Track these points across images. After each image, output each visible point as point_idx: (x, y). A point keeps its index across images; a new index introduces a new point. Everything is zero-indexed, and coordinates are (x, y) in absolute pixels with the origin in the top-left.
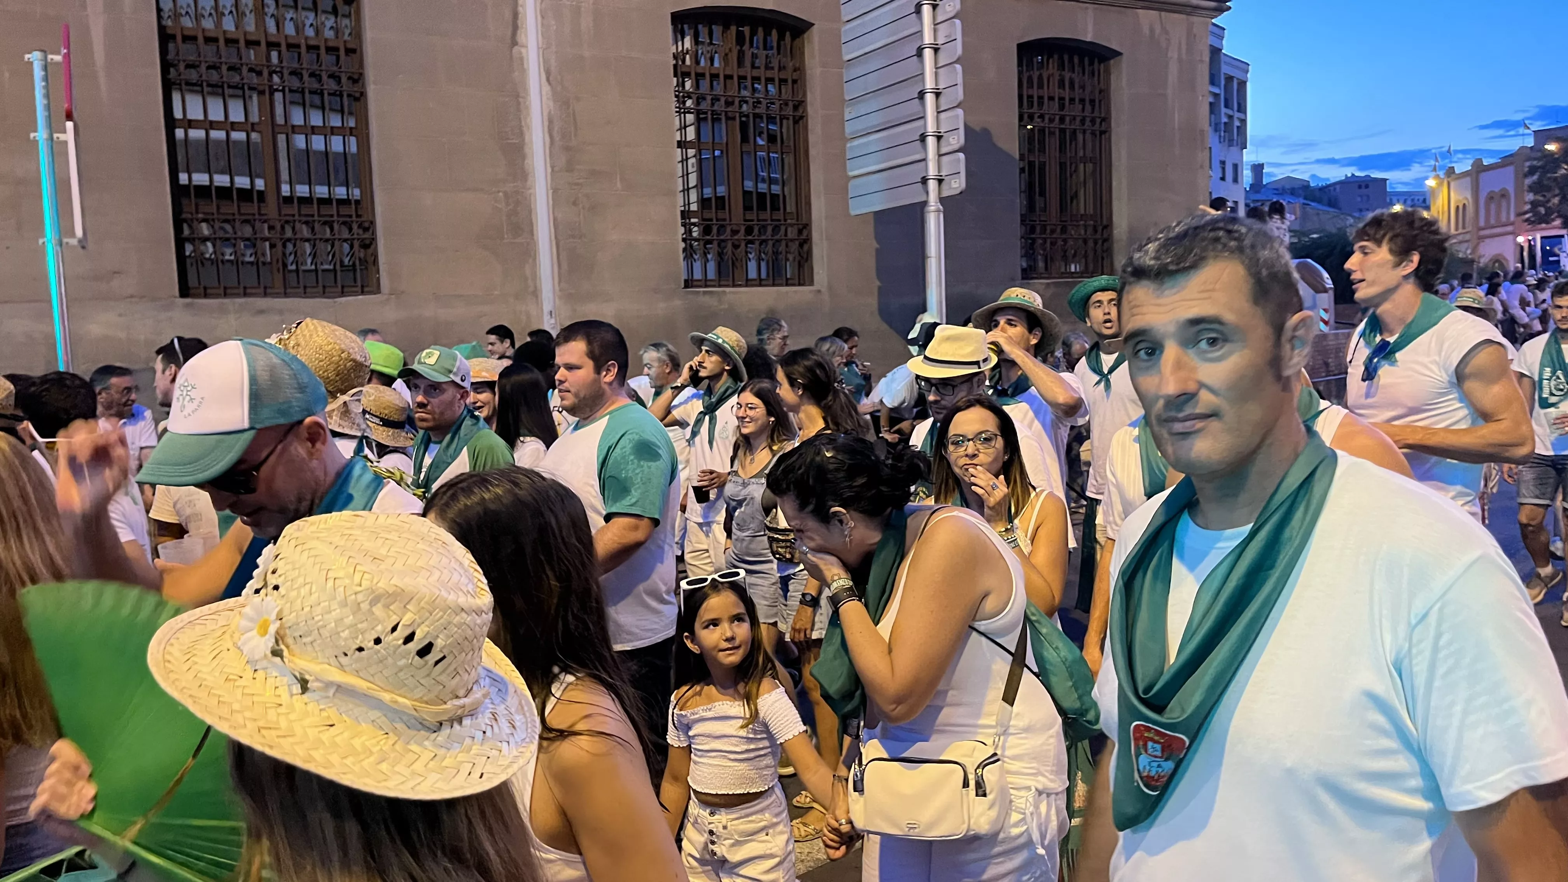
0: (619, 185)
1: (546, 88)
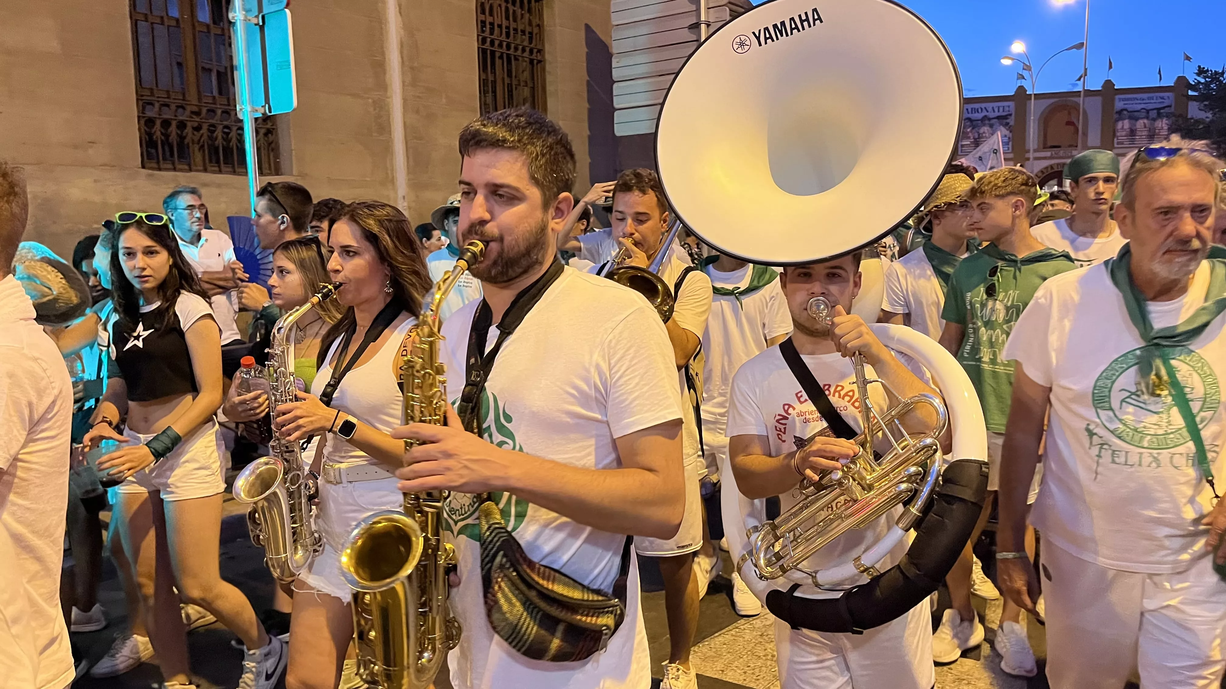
0: (444, 100)
1: (400, 19)
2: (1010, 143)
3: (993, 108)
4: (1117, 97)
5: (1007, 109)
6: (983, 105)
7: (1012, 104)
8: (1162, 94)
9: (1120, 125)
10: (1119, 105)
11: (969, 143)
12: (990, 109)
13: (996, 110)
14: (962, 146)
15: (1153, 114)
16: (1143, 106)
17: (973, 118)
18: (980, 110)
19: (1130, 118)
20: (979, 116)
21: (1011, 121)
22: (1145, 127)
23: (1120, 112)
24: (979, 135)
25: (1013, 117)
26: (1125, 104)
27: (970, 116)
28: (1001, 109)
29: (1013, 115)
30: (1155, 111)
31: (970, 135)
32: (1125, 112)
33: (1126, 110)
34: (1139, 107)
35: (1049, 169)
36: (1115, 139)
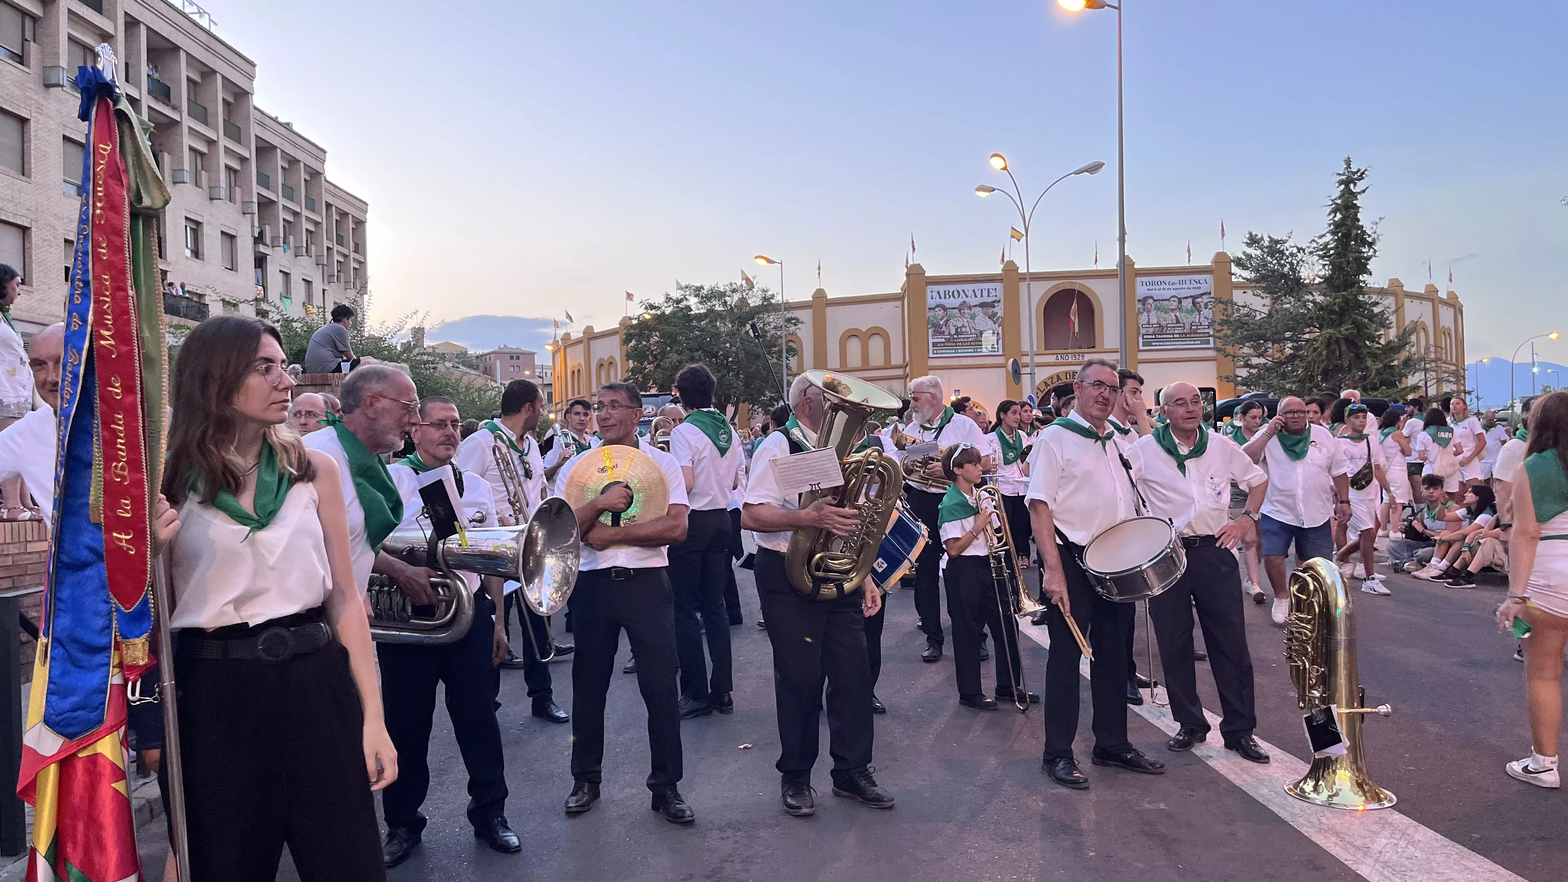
2: (1000, 342)
3: (974, 291)
4: (1139, 280)
5: (993, 293)
6: (960, 287)
7: (999, 286)
8: (1197, 277)
9: (1143, 319)
10: (1141, 291)
11: (943, 340)
12: (970, 293)
13: (978, 294)
14: (934, 345)
15: (1187, 304)
16: (1173, 293)
17: (947, 306)
18: (956, 294)
19: (1158, 309)
20: (956, 302)
21: (999, 310)
22: (1178, 322)
23: (1144, 301)
24: (957, 330)
25: (1001, 304)
26: (1148, 290)
27: (943, 301)
28: (985, 293)
29: (1002, 301)
30: (1190, 300)
31: (944, 329)
32: (1150, 301)
33: (1151, 297)
34: (1167, 294)
35: (1055, 379)
36: (1140, 338)
